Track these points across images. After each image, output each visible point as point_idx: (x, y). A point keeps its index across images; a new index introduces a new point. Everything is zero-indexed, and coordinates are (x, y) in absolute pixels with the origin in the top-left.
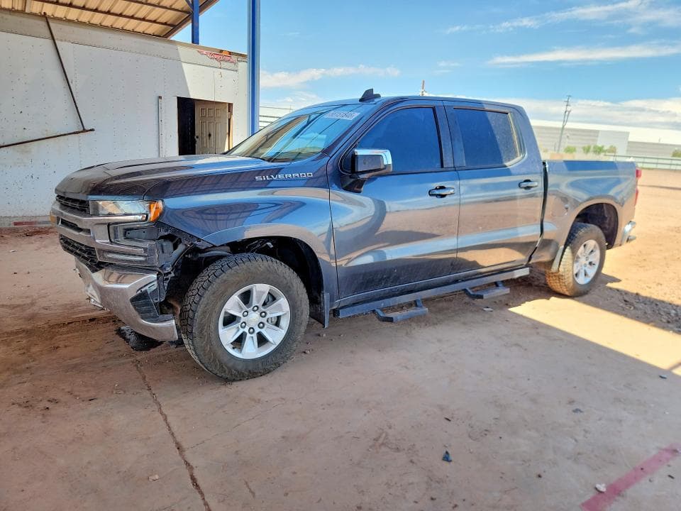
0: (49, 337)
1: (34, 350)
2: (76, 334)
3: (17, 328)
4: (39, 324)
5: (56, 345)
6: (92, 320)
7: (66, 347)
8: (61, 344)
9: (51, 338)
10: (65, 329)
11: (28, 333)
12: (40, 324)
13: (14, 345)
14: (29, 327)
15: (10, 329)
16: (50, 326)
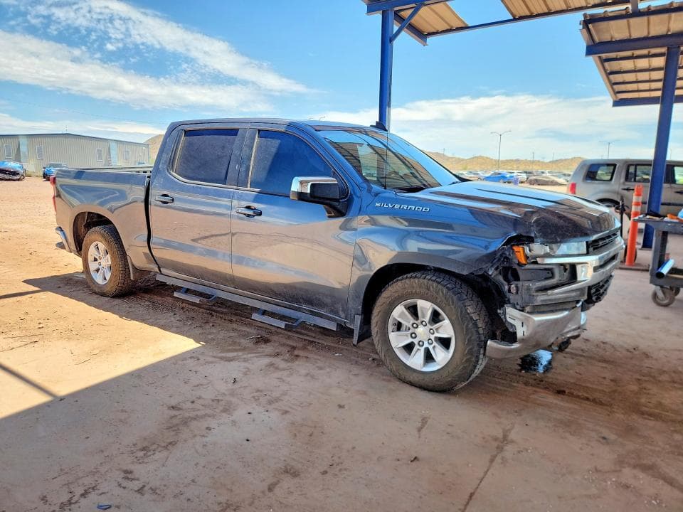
0: (616, 394)
1: (635, 388)
2: (589, 385)
3: (651, 423)
4: (622, 416)
5: (612, 383)
6: (560, 392)
7: (604, 378)
8: (606, 382)
9: (615, 391)
10: (597, 395)
11: (636, 409)
12: (620, 416)
13: (654, 401)
14: (635, 417)
15: (659, 424)
16: (611, 405)
